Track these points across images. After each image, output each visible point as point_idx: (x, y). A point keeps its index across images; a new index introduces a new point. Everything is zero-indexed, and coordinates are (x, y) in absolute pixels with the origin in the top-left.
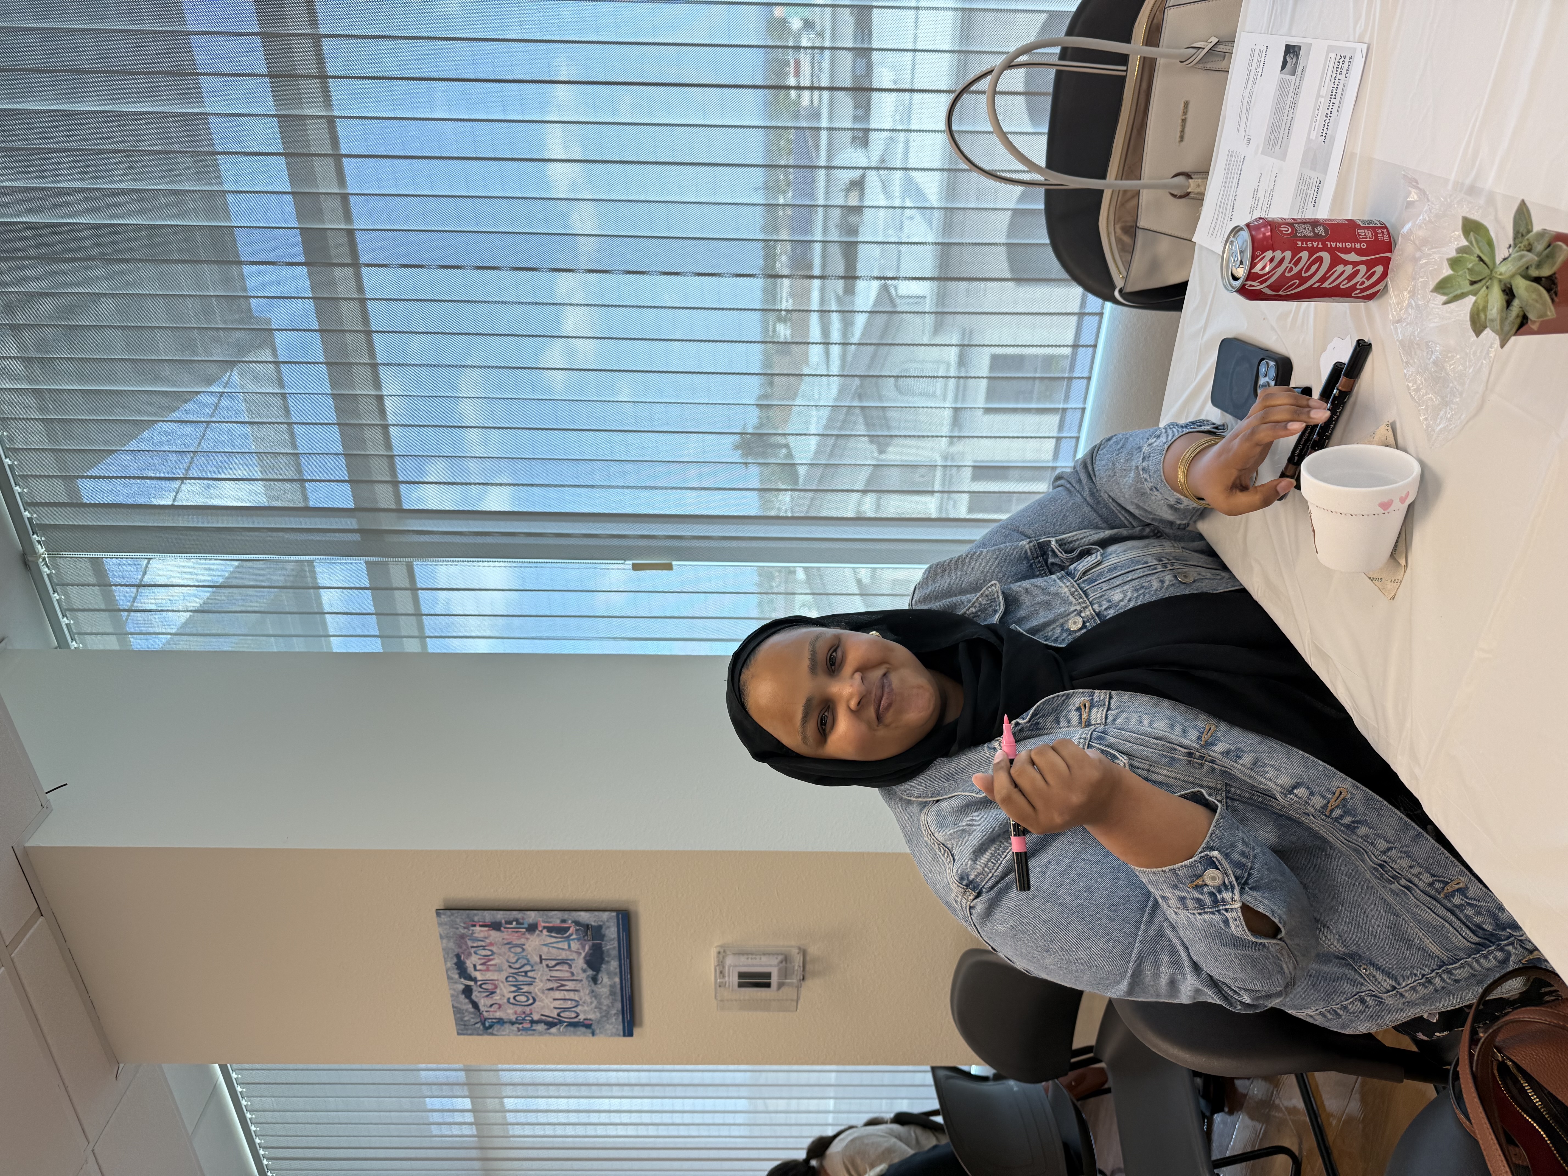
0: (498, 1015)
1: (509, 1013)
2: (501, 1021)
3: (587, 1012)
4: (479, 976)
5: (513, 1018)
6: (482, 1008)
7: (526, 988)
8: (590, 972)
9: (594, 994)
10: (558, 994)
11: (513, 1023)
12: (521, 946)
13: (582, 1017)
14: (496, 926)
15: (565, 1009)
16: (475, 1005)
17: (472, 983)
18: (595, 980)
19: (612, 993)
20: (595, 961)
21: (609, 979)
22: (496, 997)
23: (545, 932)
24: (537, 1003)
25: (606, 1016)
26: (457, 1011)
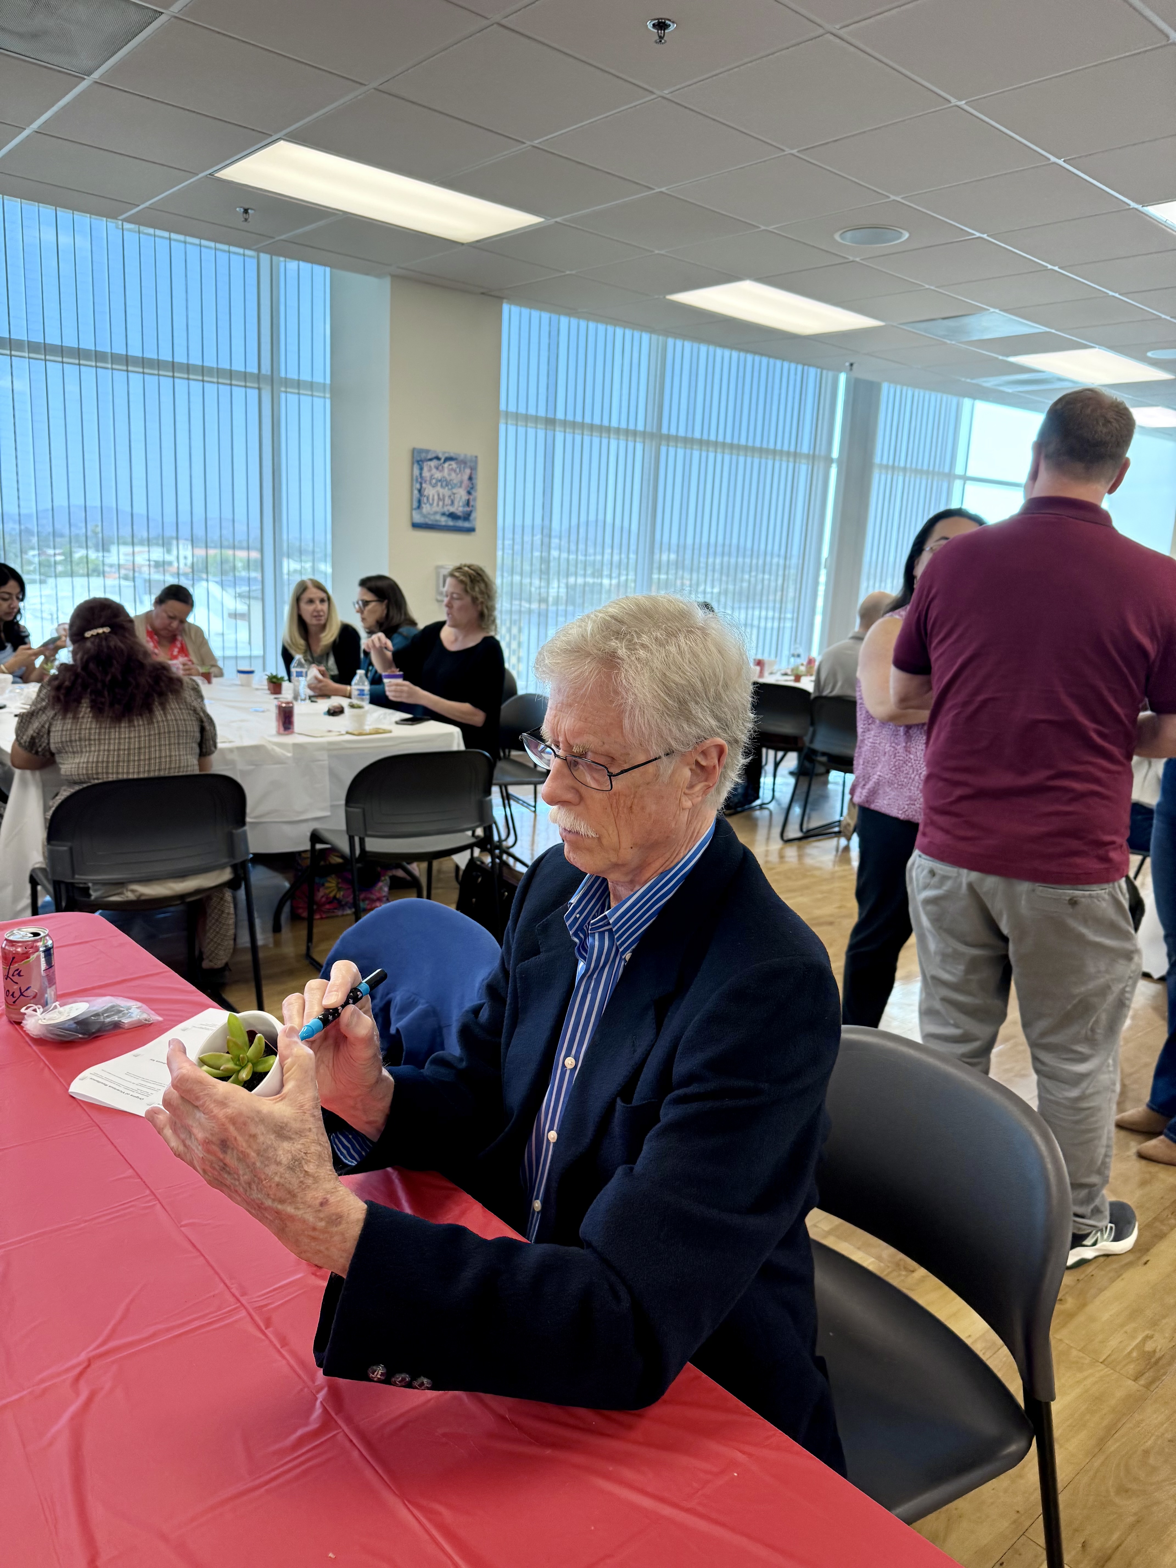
0: (425, 469)
1: (426, 474)
2: (421, 469)
3: (426, 508)
4: (446, 465)
5: (424, 475)
6: (429, 463)
7: (439, 484)
8: (447, 513)
9: (436, 513)
10: (436, 497)
11: (421, 474)
12: (460, 487)
13: (424, 506)
14: (470, 478)
15: (428, 499)
16: (431, 460)
17: (442, 460)
18: (443, 514)
19: (437, 521)
20: (453, 516)
21: (443, 520)
22: (434, 471)
23: (467, 498)
24: (431, 488)
25: (424, 516)
26: (427, 451)
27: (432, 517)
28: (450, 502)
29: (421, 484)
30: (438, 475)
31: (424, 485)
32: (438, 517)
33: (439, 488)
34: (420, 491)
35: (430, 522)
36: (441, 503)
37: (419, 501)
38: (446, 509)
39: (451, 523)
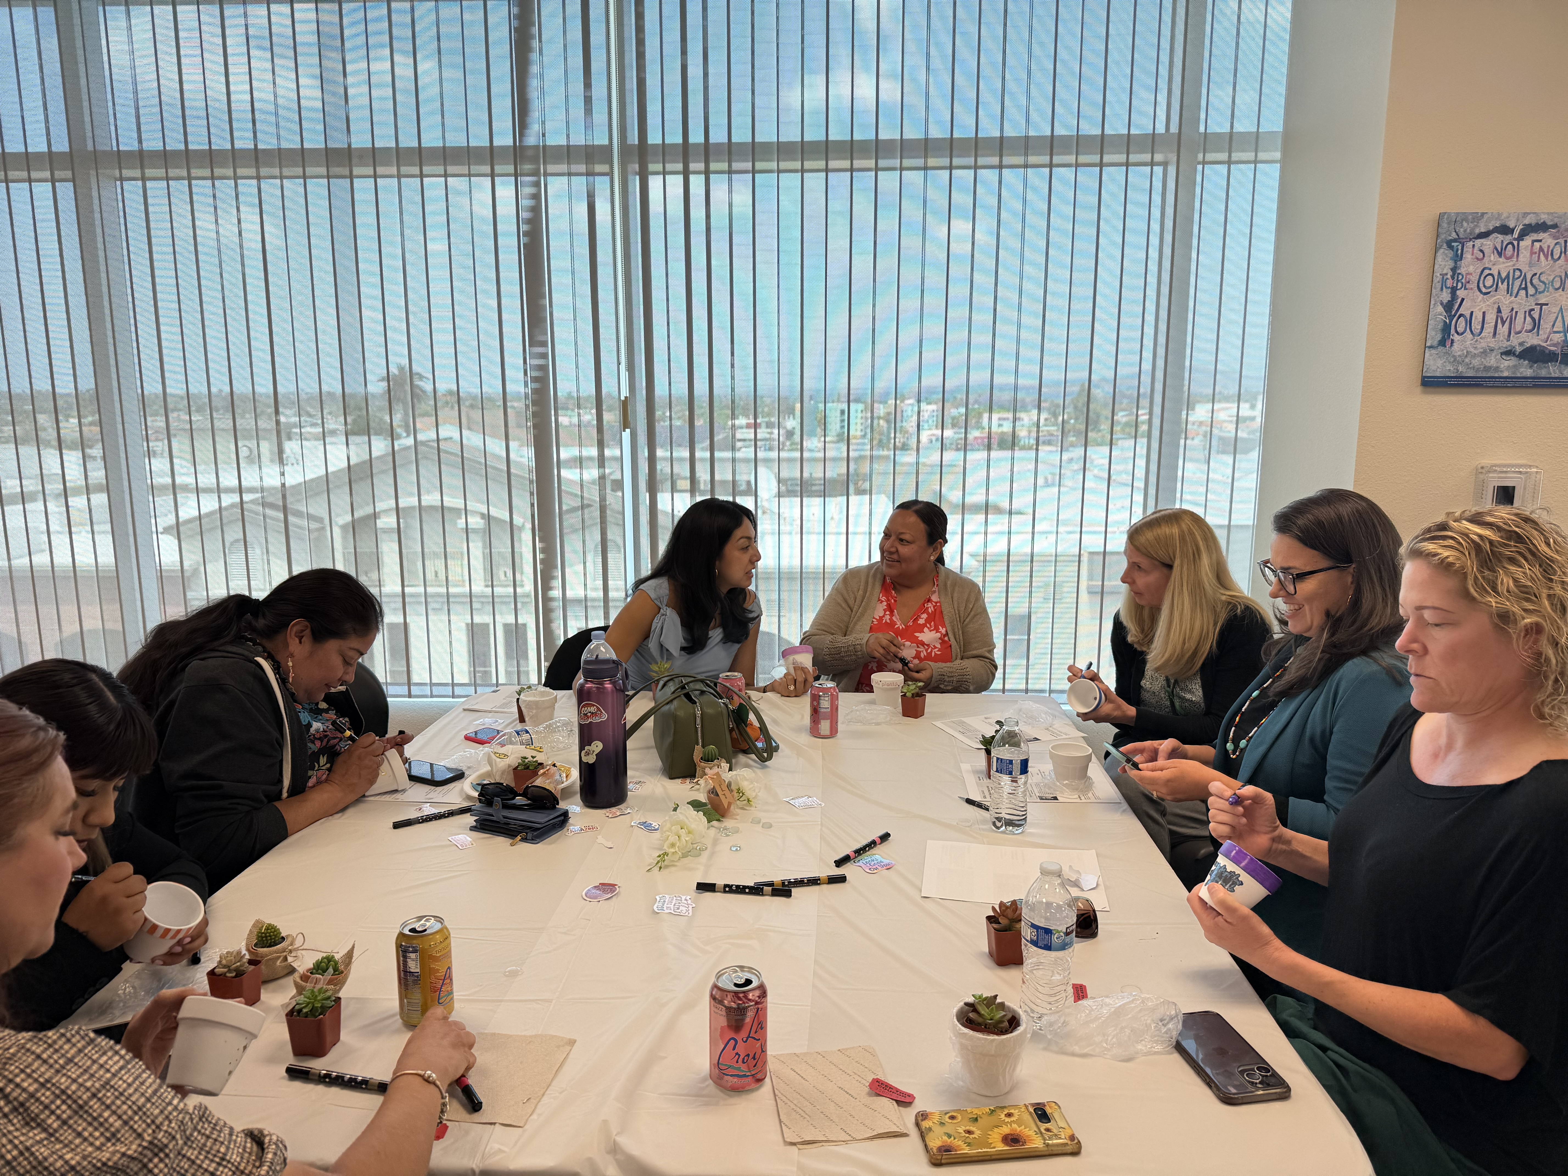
1: (1469, 267)
2: (1458, 258)
3: (1462, 344)
4: (1526, 242)
5: (1462, 270)
7: (1503, 287)
8: (1519, 349)
9: (1487, 351)
10: (1491, 317)
11: (1454, 270)
13: (1456, 337)
15: (1469, 322)
16: (1485, 235)
17: (1517, 233)
18: (1509, 353)
19: (1487, 369)
20: (1533, 354)
21: (1506, 367)
22: (1494, 257)
24: (1479, 297)
25: (1455, 361)
26: (1478, 217)
27: (1476, 362)
28: (1528, 326)
29: (1454, 290)
30: (1503, 266)
31: (1461, 293)
32: (1492, 360)
33: (1502, 298)
34: (1448, 307)
35: (1471, 374)
36: (1503, 330)
37: (1446, 329)
38: (1515, 341)
39: (1526, 370)
